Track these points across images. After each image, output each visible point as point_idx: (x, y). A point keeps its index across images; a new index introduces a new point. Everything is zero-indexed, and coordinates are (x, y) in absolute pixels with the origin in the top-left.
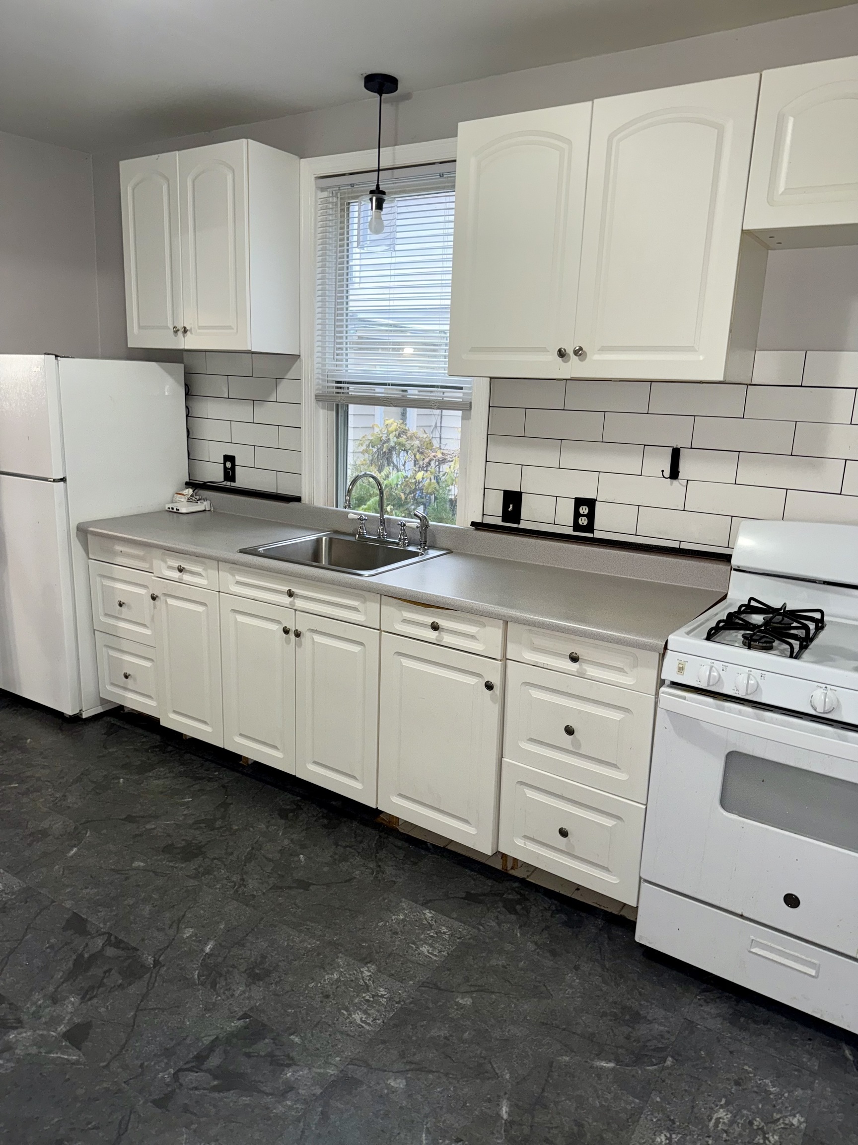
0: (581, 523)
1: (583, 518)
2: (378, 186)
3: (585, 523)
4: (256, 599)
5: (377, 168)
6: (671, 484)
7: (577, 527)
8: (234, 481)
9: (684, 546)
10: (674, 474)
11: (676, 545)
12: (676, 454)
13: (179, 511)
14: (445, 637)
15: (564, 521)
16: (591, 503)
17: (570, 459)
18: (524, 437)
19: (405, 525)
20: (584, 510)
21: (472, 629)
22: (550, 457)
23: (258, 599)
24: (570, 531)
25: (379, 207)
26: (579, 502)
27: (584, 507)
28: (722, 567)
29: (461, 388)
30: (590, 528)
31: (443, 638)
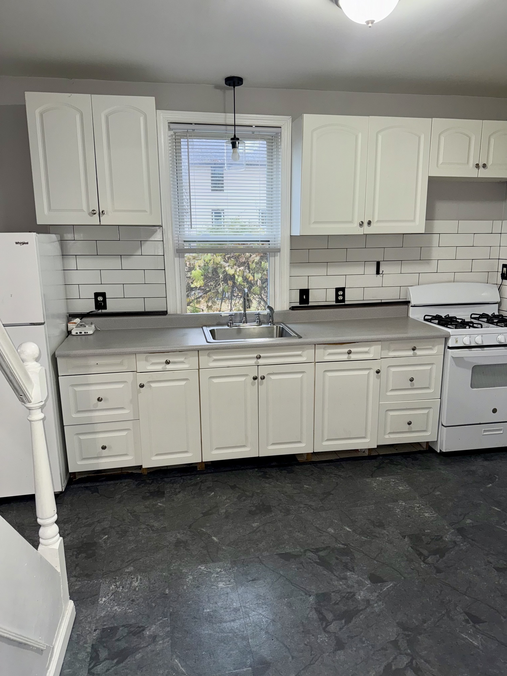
0: (339, 299)
1: (340, 297)
2: (235, 135)
3: (342, 299)
4: (230, 366)
5: (234, 124)
6: (377, 276)
7: (337, 300)
8: (106, 309)
9: (383, 301)
10: (378, 273)
11: (380, 301)
12: (378, 264)
13: (88, 334)
14: (351, 356)
15: (331, 299)
16: (343, 289)
17: (332, 271)
18: (308, 263)
19: (259, 314)
20: (341, 293)
21: (366, 349)
22: (322, 271)
23: (231, 366)
24: (334, 303)
25: (234, 146)
26: (338, 290)
27: (340, 292)
28: (404, 307)
29: (269, 241)
30: (343, 300)
31: (351, 357)
